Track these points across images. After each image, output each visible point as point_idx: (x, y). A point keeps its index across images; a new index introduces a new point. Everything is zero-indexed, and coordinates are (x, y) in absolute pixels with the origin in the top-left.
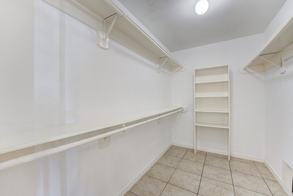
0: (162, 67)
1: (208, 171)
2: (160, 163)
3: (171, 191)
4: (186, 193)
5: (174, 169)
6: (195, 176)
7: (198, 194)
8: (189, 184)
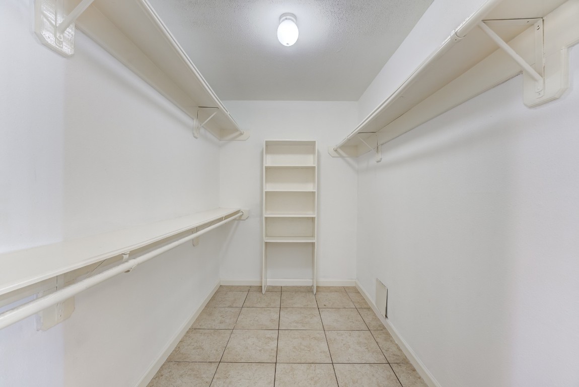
0: (203, 127)
1: (288, 319)
2: (199, 327)
3: (229, 375)
4: (256, 370)
5: (229, 332)
6: (269, 334)
7: (276, 363)
8: (260, 351)
